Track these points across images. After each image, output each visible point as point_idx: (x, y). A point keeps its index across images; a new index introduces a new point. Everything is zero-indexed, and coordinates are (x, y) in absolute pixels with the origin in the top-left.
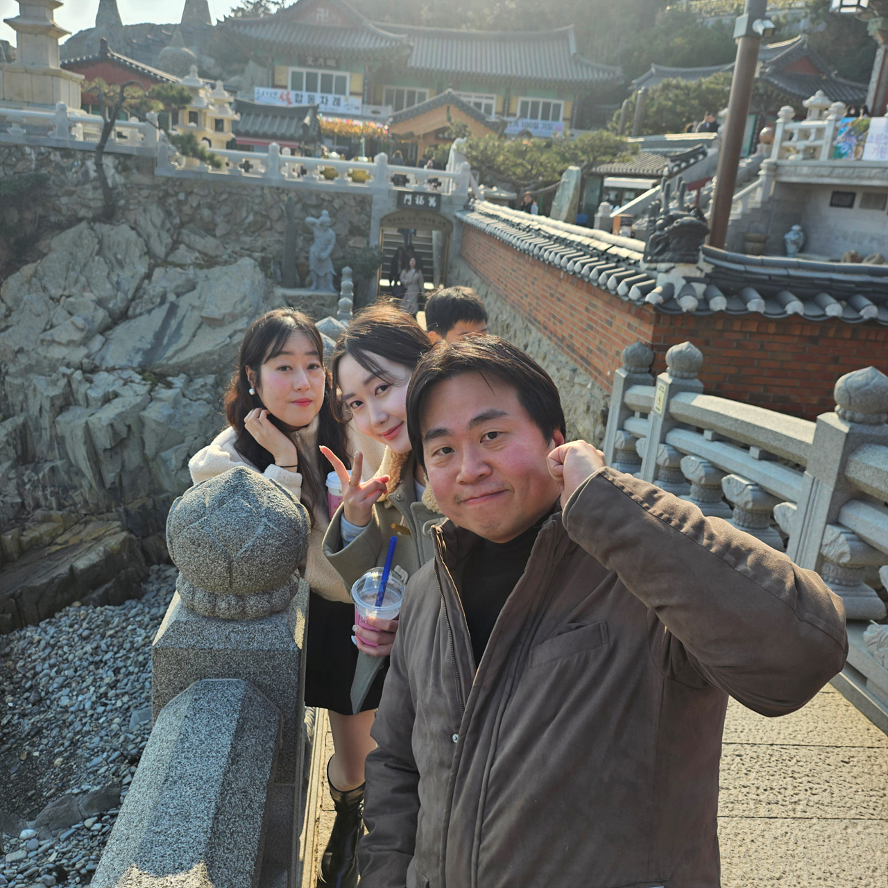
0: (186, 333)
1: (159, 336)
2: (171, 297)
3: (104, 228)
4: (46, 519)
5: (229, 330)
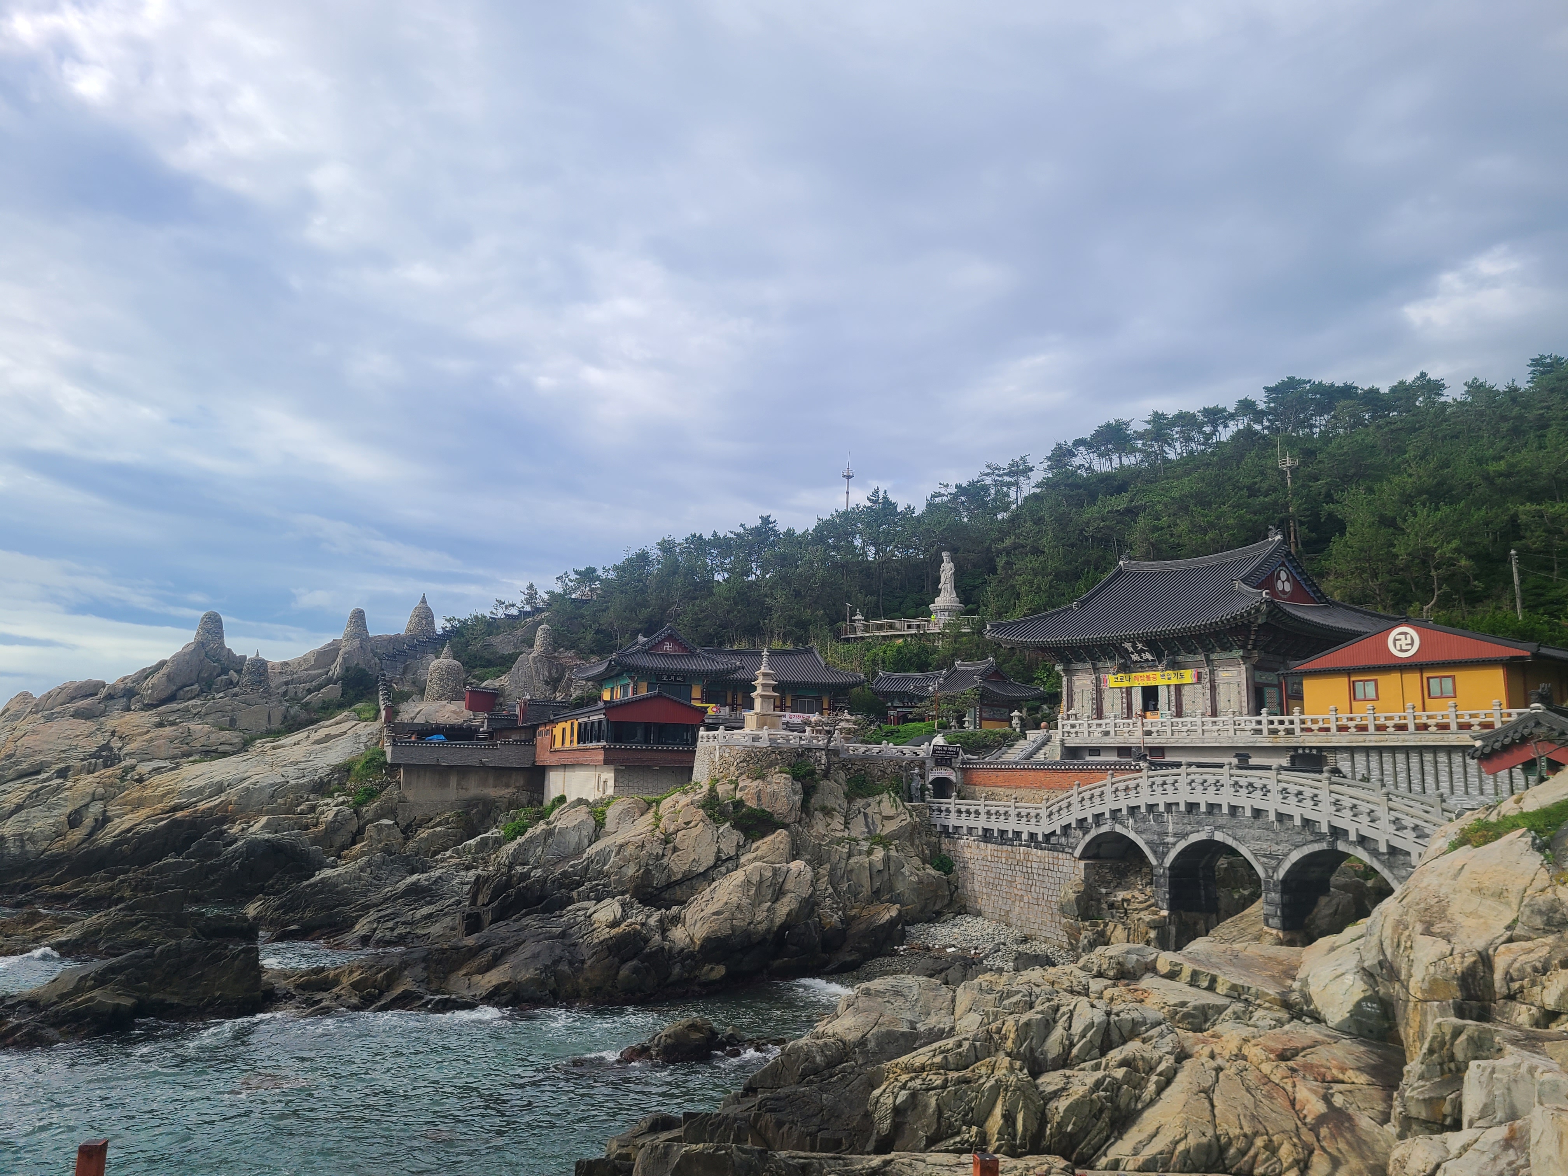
0: (878, 822)
1: (868, 824)
2: (862, 810)
3: (828, 782)
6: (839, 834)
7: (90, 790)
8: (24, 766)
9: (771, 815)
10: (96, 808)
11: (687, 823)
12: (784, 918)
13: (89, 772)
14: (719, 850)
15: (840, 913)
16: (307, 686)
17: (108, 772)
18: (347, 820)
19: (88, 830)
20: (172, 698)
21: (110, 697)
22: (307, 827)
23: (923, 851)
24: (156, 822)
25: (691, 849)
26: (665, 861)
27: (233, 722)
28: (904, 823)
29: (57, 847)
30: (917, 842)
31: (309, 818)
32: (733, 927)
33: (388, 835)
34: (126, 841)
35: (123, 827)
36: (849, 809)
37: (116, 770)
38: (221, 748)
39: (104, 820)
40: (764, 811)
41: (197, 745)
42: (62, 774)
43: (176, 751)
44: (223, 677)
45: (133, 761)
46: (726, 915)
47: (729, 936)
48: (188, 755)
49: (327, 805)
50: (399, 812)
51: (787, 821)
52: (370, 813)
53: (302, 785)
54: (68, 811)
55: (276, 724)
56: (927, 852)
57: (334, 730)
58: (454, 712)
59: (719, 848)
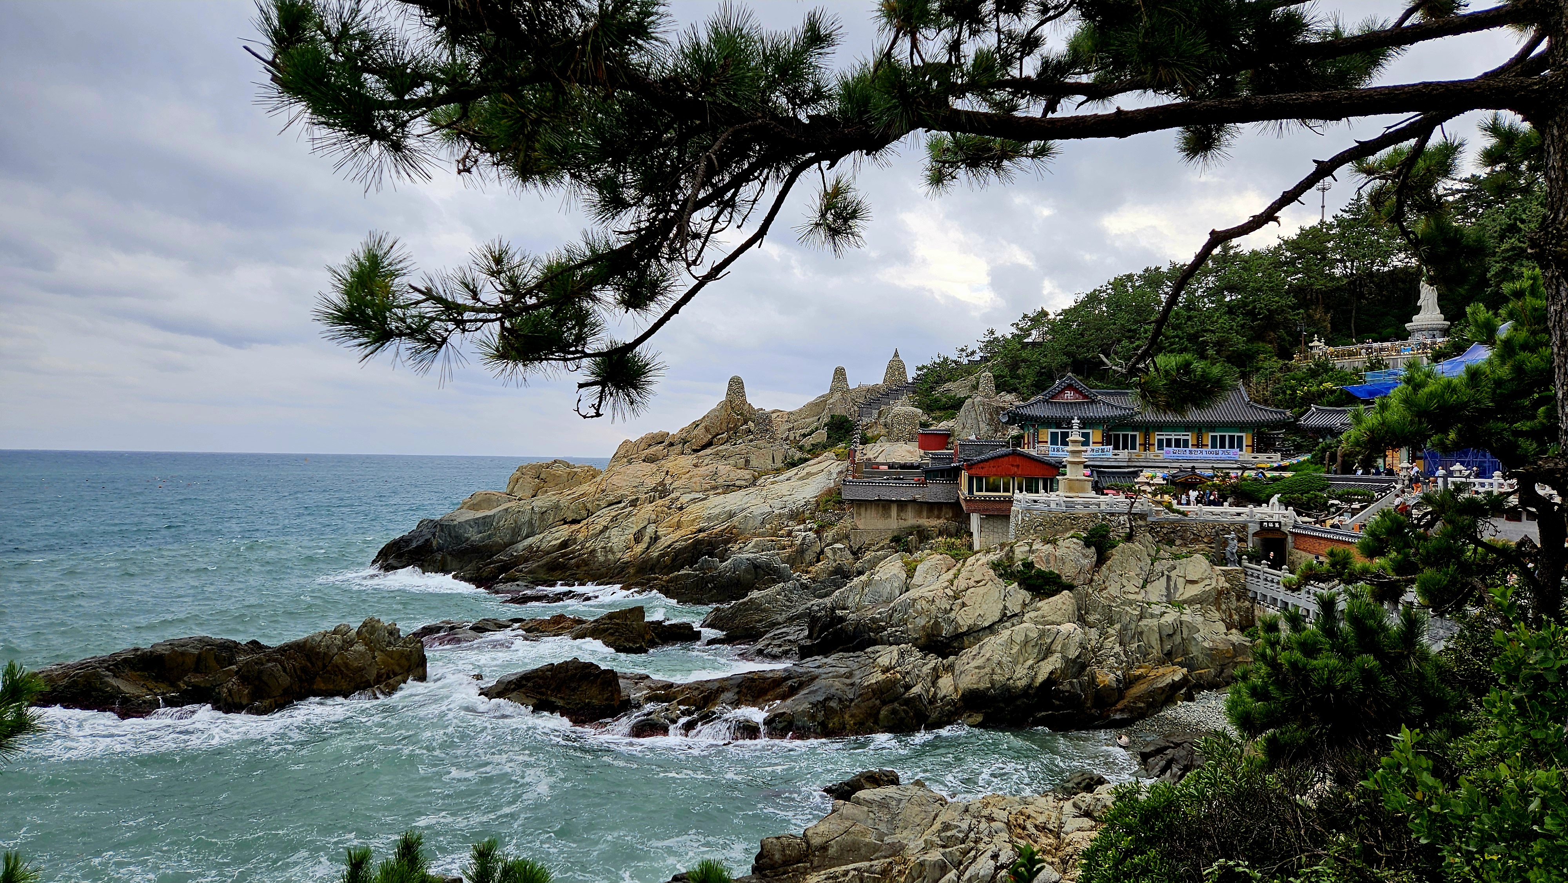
0: (1180, 586)
1: (1168, 588)
2: (1166, 573)
3: (1130, 545)
4: (1140, 667)
5: (1202, 584)
6: (1131, 597)
7: (647, 516)
8: (611, 498)
9: (1059, 576)
10: (651, 529)
11: (978, 582)
12: (1046, 676)
13: (651, 502)
14: (1005, 608)
15: (1119, 673)
16: (803, 431)
17: (660, 502)
18: (813, 543)
19: (645, 546)
20: (709, 444)
21: (671, 444)
22: (784, 548)
23: (1231, 616)
24: (686, 540)
25: (977, 605)
26: (952, 615)
27: (747, 462)
28: (1207, 588)
29: (626, 557)
30: (1224, 607)
31: (785, 541)
32: (992, 682)
33: (841, 556)
34: (667, 554)
35: (666, 544)
36: (1151, 572)
37: (666, 501)
38: (738, 483)
39: (655, 539)
40: (1051, 573)
41: (720, 481)
42: (634, 503)
43: (707, 486)
44: (745, 427)
45: (678, 494)
46: (987, 670)
47: (988, 689)
48: (715, 488)
49: (800, 530)
50: (852, 537)
51: (1075, 583)
52: (830, 538)
53: (784, 515)
54: (635, 530)
55: (778, 464)
56: (1236, 617)
57: (814, 469)
58: (909, 452)
59: (1005, 607)
